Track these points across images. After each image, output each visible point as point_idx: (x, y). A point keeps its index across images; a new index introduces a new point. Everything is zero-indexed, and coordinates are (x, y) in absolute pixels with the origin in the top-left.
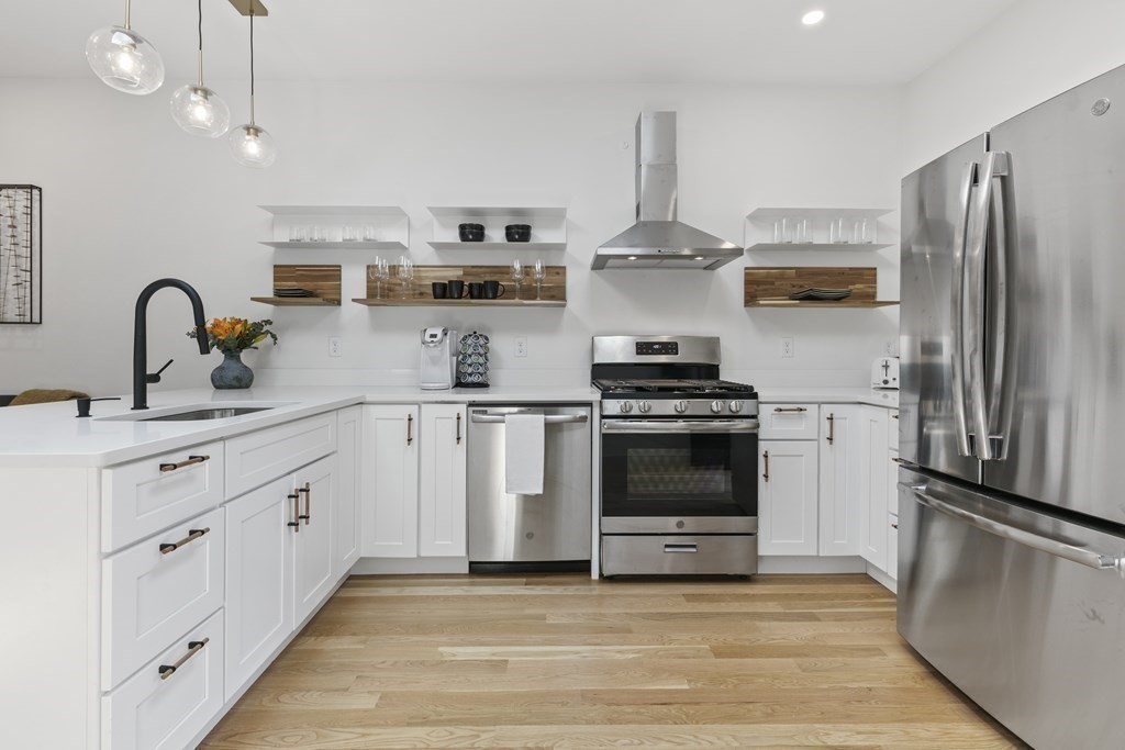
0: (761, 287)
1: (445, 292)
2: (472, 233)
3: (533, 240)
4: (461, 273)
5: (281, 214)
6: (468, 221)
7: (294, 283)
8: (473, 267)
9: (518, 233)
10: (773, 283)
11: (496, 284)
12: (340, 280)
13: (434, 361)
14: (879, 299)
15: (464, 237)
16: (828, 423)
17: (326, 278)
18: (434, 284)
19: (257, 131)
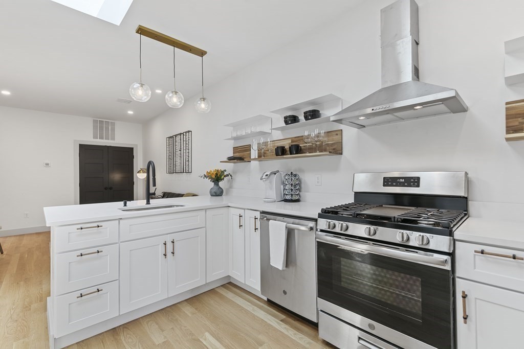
1: (281, 151)
3: (323, 117)
6: (287, 114)
7: (238, 154)
8: (295, 137)
11: (298, 146)
12: (250, 151)
13: (270, 188)
15: (286, 123)
17: (246, 151)
19: (204, 99)
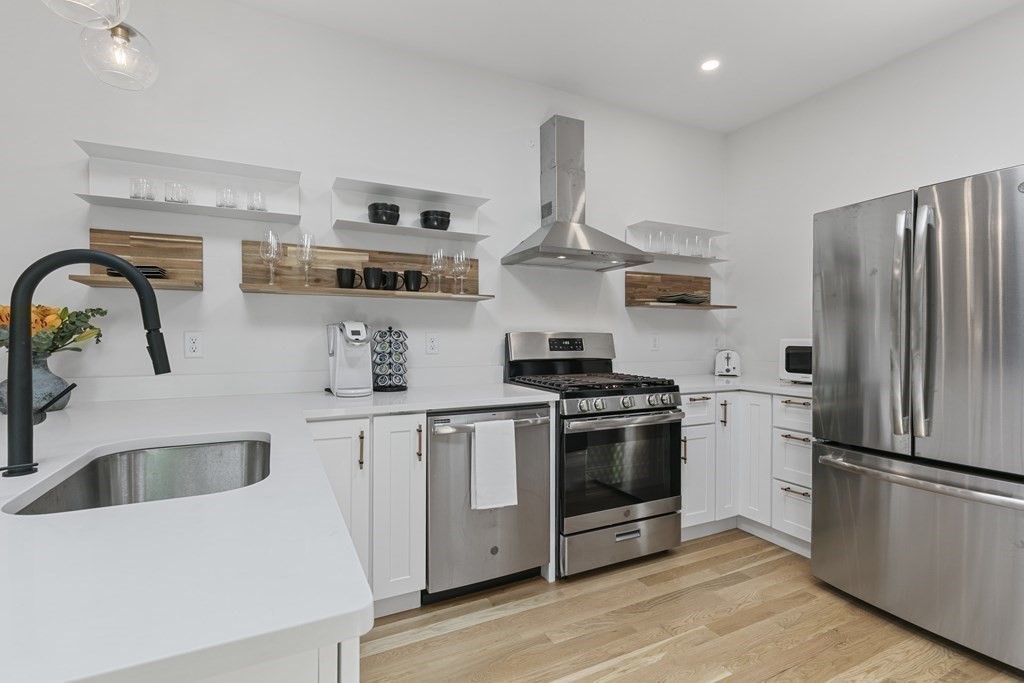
0: (639, 289)
1: (346, 279)
2: (384, 214)
3: (453, 229)
4: (367, 258)
5: (99, 155)
6: (380, 200)
8: (380, 253)
9: (435, 220)
10: (646, 287)
11: (419, 274)
12: (202, 257)
13: (352, 363)
14: (712, 303)
15: (374, 218)
16: (721, 409)
17: (180, 252)
18: (339, 271)
19: (128, 32)
